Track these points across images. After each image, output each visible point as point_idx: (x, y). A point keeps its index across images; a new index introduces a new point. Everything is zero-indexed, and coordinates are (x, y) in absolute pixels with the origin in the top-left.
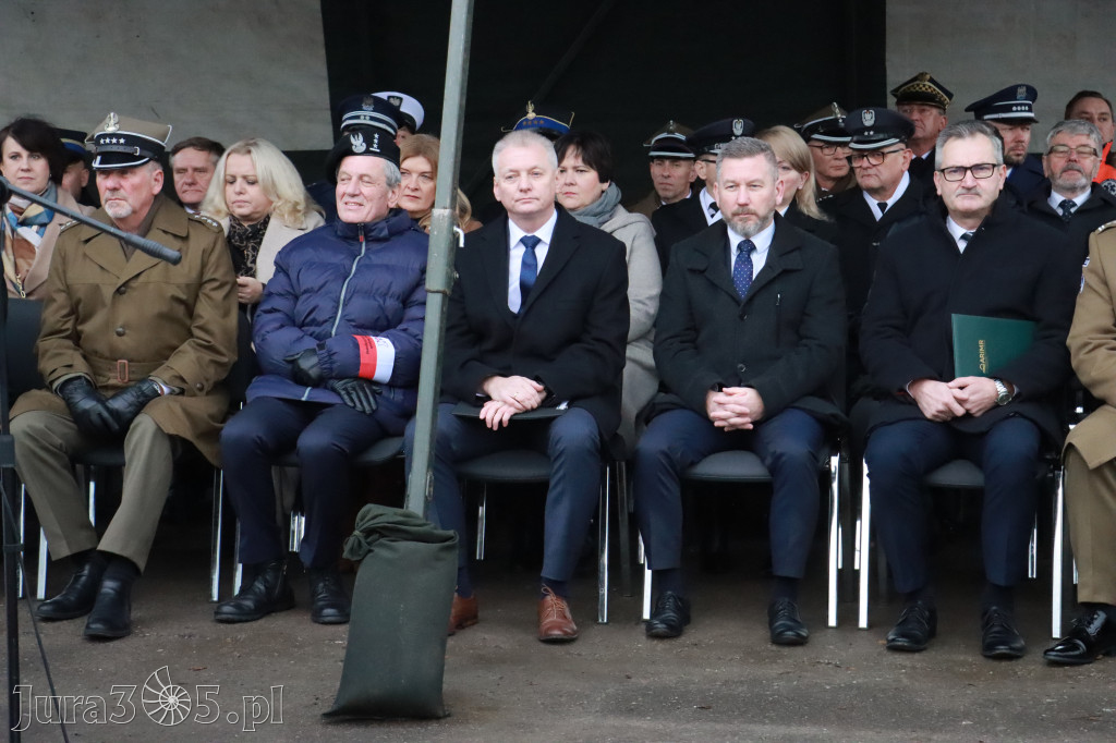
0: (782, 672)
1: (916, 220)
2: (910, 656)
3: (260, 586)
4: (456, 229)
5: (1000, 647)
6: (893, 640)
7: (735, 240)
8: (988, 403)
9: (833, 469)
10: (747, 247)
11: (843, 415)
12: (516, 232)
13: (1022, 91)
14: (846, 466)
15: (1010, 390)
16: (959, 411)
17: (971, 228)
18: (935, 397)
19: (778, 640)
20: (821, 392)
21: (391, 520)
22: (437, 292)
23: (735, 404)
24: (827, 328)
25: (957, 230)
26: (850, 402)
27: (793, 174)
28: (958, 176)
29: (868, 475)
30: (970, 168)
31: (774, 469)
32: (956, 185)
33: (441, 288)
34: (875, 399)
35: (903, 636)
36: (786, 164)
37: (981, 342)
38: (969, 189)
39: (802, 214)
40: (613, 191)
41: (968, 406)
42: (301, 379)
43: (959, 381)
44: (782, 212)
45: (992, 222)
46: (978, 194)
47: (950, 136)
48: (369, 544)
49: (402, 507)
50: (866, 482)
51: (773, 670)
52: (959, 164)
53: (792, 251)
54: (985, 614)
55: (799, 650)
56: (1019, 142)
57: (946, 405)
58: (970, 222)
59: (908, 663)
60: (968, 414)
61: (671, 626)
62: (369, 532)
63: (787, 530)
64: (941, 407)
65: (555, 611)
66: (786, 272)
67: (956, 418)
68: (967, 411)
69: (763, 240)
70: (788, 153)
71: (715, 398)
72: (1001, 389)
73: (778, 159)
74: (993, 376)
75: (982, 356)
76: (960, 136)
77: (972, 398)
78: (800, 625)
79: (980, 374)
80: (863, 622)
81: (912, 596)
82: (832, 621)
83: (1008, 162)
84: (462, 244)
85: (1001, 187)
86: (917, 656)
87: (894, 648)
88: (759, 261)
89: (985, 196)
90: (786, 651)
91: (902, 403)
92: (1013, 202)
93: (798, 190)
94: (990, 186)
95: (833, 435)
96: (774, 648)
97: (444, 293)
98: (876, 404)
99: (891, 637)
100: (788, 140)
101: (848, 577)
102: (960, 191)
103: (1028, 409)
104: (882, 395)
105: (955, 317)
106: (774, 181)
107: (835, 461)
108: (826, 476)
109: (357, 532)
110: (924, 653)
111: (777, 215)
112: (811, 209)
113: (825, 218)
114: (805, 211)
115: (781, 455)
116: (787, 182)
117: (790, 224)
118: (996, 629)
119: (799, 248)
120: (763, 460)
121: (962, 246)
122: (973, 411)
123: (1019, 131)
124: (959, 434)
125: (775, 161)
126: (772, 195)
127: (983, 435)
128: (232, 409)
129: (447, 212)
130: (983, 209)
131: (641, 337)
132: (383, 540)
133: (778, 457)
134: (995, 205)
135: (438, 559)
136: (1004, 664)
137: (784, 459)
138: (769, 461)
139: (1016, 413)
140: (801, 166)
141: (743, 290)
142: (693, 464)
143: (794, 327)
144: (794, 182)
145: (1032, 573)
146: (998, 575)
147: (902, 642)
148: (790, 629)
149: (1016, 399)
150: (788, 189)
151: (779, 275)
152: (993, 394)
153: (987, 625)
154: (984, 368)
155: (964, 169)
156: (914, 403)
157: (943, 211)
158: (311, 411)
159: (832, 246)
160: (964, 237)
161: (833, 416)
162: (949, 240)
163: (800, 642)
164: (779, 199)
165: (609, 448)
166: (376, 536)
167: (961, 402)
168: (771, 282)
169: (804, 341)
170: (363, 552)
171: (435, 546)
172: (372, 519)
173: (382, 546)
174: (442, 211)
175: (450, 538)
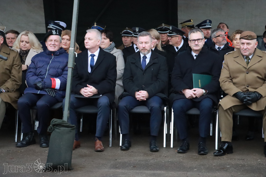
0: (153, 158)
1: (184, 51)
2: (183, 154)
3: (27, 138)
4: (75, 53)
5: (202, 152)
6: (179, 150)
7: (142, 56)
8: (201, 95)
9: (165, 110)
10: (145, 57)
11: (167, 98)
12: (89, 53)
13: (208, 21)
14: (168, 109)
15: (206, 92)
16: (194, 96)
17: (197, 54)
18: (189, 93)
19: (152, 151)
20: (162, 92)
21: (59, 122)
22: (71, 68)
23: (142, 95)
24: (164, 77)
25: (194, 54)
26: (169, 94)
27: (156, 40)
28: (194, 42)
29: (173, 112)
30: (197, 40)
31: (151, 110)
32: (193, 44)
34: (175, 93)
35: (181, 149)
36: (154, 38)
37: (199, 80)
38: (196, 45)
39: (158, 50)
40: (113, 44)
41: (196, 95)
42: (37, 88)
43: (194, 89)
44: (153, 49)
45: (202, 52)
46: (198, 46)
47: (191, 32)
48: (54, 128)
49: (62, 119)
50: (173, 113)
51: (150, 158)
52: (194, 39)
53: (155, 59)
54: (199, 144)
55: (156, 153)
56: (208, 33)
57: (191, 95)
58: (197, 52)
59: (182, 156)
60: (196, 97)
61: (127, 147)
62: (54, 125)
63: (154, 125)
64: (190, 96)
65: (99, 144)
66: (154, 63)
67: (193, 98)
68: (196, 96)
69: (149, 56)
70: (155, 35)
71: (137, 93)
72: (204, 91)
73: (152, 37)
74: (202, 88)
75: (199, 83)
76: (194, 32)
77: (197, 93)
78: (157, 147)
79: (199, 88)
80: (172, 146)
81: (184, 140)
82: (165, 146)
83: (205, 38)
84: (76, 56)
85: (204, 44)
86: (184, 154)
87: (179, 152)
88: (148, 61)
89: (200, 46)
90: (154, 153)
91: (181, 94)
92: (207, 47)
93: (157, 44)
94: (201, 44)
95: (165, 102)
96: (151, 152)
97: (72, 68)
98: (175, 95)
99: (178, 150)
100: (155, 32)
101: (168, 136)
102: (194, 45)
103: (210, 96)
104: (176, 93)
105: (193, 74)
106: (151, 42)
107: (165, 108)
108: (163, 112)
109: (51, 125)
110: (186, 153)
111: (152, 50)
112: (160, 48)
113: (163, 51)
114: (159, 49)
115: (153, 107)
116: (154, 42)
117: (155, 52)
118: (201, 148)
119: (157, 58)
120: (148, 108)
121: (195, 58)
122: (197, 97)
123: (208, 30)
124: (194, 102)
125: (151, 37)
126: (151, 45)
127: (199, 102)
128: (20, 96)
129: (73, 49)
130: (200, 49)
131: (120, 79)
132: (57, 127)
133: (152, 107)
134: (203, 48)
135: (70, 132)
136: (204, 156)
137: (153, 108)
138: (150, 108)
139: (207, 97)
140: (158, 38)
141: (144, 68)
142: (132, 109)
143: (156, 76)
144: (156, 42)
145: (211, 134)
146: (202, 135)
147: (181, 151)
148: (154, 148)
149: (207, 94)
150: (155, 44)
151: (153, 64)
152: (202, 92)
153: (199, 147)
154: (200, 86)
155: (195, 40)
156: (184, 95)
157: (191, 49)
158: (40, 96)
159: (165, 57)
160: (195, 56)
161: (165, 97)
162: (192, 56)
163: (157, 151)
164: (152, 46)
165: (112, 105)
167: (195, 94)
168: (151, 66)
169: (158, 80)
170: (52, 130)
171: (70, 129)
172: (55, 122)
173: (57, 128)
174: (72, 48)
175: (73, 127)
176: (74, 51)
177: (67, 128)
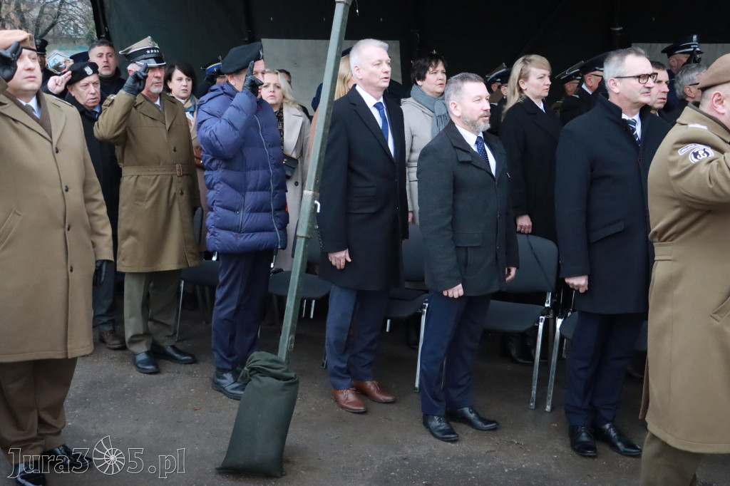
4: (316, 202)
13: (695, 37)
21: (263, 364)
22: (302, 237)
33: (304, 235)
48: (251, 376)
49: (276, 354)
62: (252, 369)
97: (306, 238)
109: (245, 368)
129: (311, 193)
132: (257, 375)
135: (283, 390)
166: (255, 372)
171: (282, 382)
172: (254, 362)
173: (257, 378)
174: (308, 192)
175: (292, 378)
176: (314, 199)
177: (275, 381)
